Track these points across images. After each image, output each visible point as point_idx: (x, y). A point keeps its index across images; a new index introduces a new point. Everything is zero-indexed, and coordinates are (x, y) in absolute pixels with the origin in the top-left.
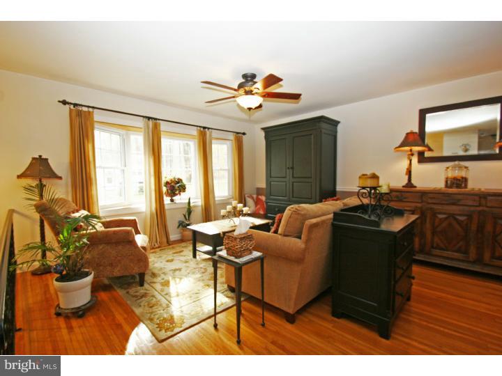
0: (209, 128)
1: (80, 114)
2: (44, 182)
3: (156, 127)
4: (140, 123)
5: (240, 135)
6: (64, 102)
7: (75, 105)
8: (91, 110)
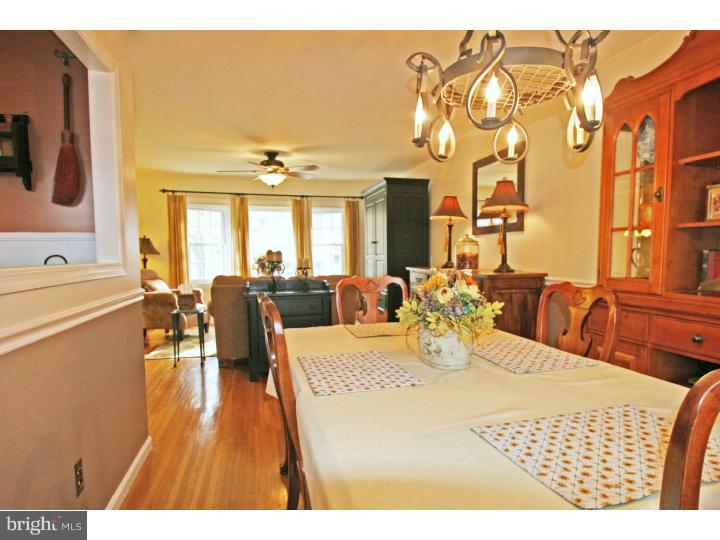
0: (307, 197)
1: (175, 199)
2: (147, 257)
3: (243, 202)
4: (228, 200)
5: (356, 200)
6: (164, 191)
7: (173, 192)
8: (184, 194)
